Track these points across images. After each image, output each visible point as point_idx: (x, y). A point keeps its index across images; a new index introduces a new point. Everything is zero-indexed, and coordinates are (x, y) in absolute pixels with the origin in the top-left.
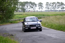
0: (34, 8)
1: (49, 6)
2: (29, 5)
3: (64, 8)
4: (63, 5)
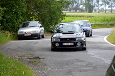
0: (110, 4)
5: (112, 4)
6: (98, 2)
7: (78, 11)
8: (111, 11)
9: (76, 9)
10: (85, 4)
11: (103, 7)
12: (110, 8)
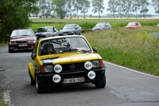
1: (115, 6)
2: (73, 3)
3: (147, 10)
4: (145, 5)
5: (84, 9)
6: (70, 7)
7: (49, 17)
8: (84, 16)
9: (47, 15)
10: (57, 10)
11: (75, 12)
12: (83, 14)
